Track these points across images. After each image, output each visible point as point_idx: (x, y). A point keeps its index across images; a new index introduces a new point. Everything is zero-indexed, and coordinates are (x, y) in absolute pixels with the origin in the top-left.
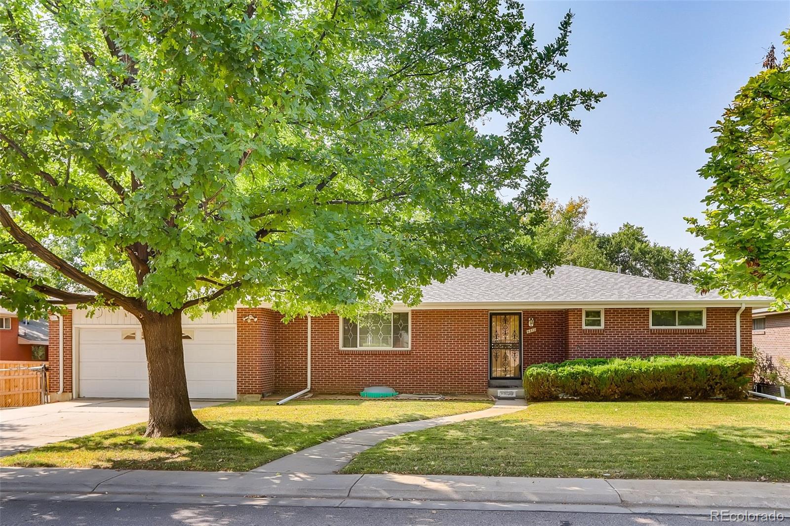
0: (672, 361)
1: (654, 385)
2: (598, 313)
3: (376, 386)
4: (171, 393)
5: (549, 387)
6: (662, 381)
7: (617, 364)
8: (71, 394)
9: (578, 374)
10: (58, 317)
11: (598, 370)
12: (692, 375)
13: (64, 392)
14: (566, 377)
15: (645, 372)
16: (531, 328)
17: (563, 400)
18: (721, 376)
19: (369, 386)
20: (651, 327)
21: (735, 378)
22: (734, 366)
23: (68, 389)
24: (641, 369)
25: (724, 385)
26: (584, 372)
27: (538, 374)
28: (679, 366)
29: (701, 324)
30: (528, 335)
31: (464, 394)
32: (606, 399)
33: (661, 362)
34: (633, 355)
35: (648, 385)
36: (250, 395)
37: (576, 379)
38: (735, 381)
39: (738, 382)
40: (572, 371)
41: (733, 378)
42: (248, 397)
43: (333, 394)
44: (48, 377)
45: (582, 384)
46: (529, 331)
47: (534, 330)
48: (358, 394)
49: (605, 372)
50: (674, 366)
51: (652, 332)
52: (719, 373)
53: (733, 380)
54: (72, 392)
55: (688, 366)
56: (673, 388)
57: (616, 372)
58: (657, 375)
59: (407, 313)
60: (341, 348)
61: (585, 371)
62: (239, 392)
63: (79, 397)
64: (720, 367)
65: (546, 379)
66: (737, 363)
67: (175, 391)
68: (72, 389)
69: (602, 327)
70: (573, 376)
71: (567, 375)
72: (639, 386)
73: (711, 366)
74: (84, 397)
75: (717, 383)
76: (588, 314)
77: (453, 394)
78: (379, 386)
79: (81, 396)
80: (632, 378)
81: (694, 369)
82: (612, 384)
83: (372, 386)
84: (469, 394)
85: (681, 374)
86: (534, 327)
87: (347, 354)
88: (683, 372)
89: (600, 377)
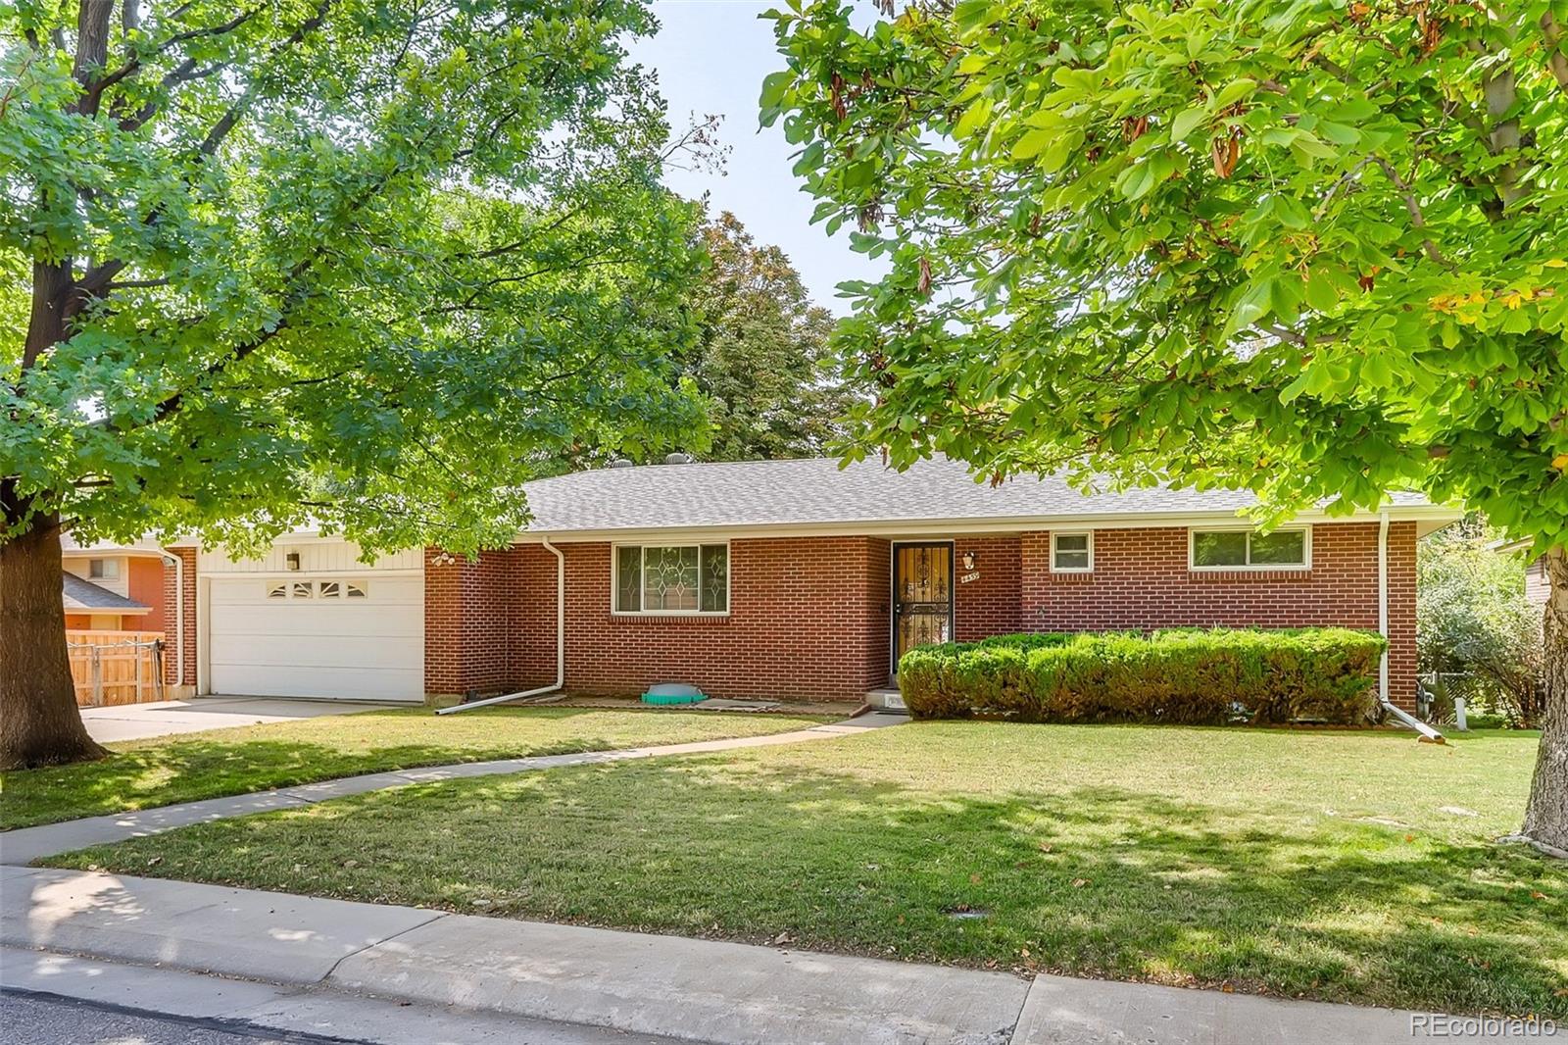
0: (1194, 638)
1: (1148, 690)
2: (1082, 541)
3: (670, 682)
4: (22, 691)
5: (941, 691)
6: (1166, 682)
7: (1082, 645)
8: (194, 688)
9: (996, 666)
10: (174, 561)
11: (1037, 656)
12: (1231, 671)
13: (183, 684)
14: (972, 671)
15: (1130, 663)
16: (970, 572)
17: (982, 718)
18: (1300, 672)
19: (658, 683)
20: (1192, 567)
21: (1333, 679)
22: (1330, 652)
23: (191, 679)
24: (1122, 657)
25: (1308, 692)
26: (1008, 660)
27: (919, 664)
28: (1201, 650)
29: (1300, 560)
30: (965, 586)
31: (824, 701)
32: (1054, 717)
33: (1170, 641)
34: (1120, 625)
35: (1137, 690)
36: (445, 696)
37: (991, 675)
38: (1334, 685)
39: (1338, 687)
40: (987, 658)
41: (1329, 677)
42: (442, 699)
43: (600, 696)
44: (163, 659)
45: (1005, 685)
46: (965, 579)
47: (975, 576)
48: (637, 697)
49: (1049, 662)
50: (1191, 651)
51: (1195, 579)
52: (1294, 666)
53: (1328, 682)
54: (196, 684)
55: (1223, 651)
56: (1195, 698)
57: (1070, 661)
58: (1152, 668)
59: (725, 547)
60: (614, 612)
61: (1010, 659)
62: (428, 689)
63: (210, 694)
64: (1293, 653)
65: (933, 674)
66: (1337, 646)
67: (30, 689)
68: (196, 680)
69: (1090, 568)
70: (985, 668)
71: (974, 666)
72: (1118, 691)
73: (1274, 650)
74: (217, 694)
75: (1291, 689)
76: (1063, 542)
77: (804, 702)
78: (675, 682)
79: (213, 692)
80: (1103, 675)
81: (1236, 656)
82: (1061, 687)
83: (664, 682)
84: (832, 701)
85: (1206, 668)
86: (975, 569)
87: (623, 622)
88: (1209, 663)
89: (1038, 671)
